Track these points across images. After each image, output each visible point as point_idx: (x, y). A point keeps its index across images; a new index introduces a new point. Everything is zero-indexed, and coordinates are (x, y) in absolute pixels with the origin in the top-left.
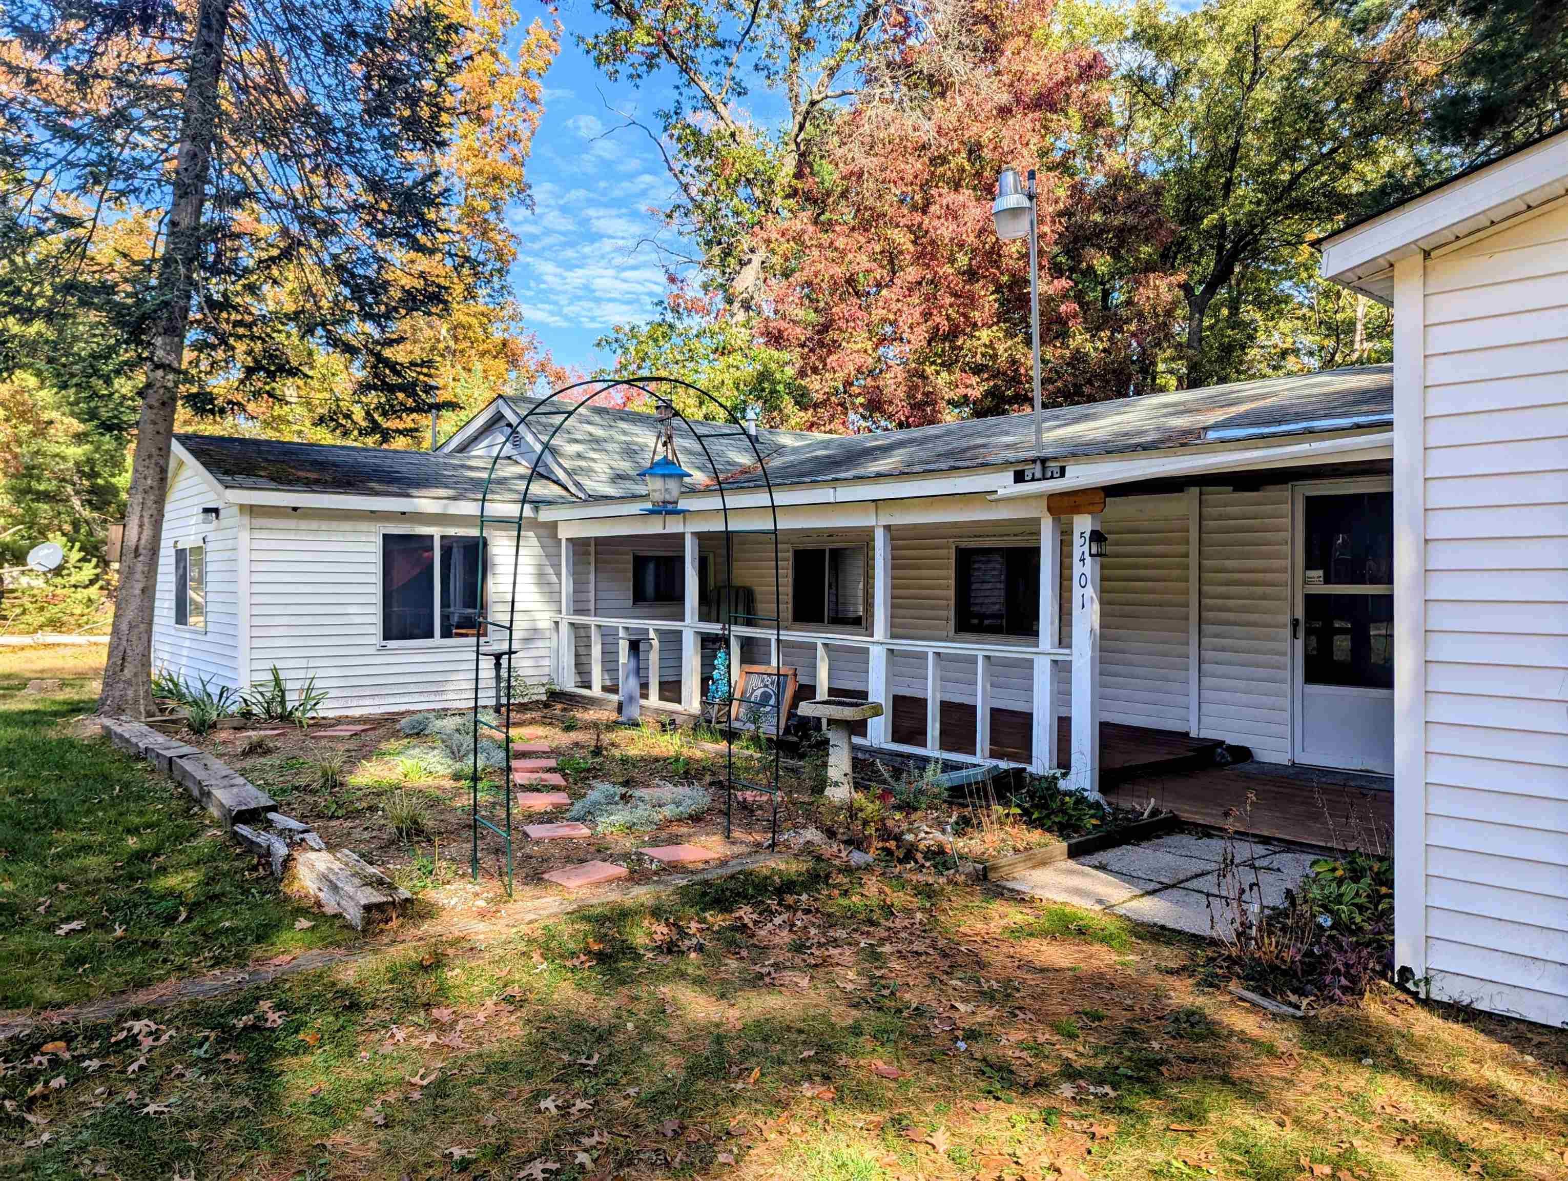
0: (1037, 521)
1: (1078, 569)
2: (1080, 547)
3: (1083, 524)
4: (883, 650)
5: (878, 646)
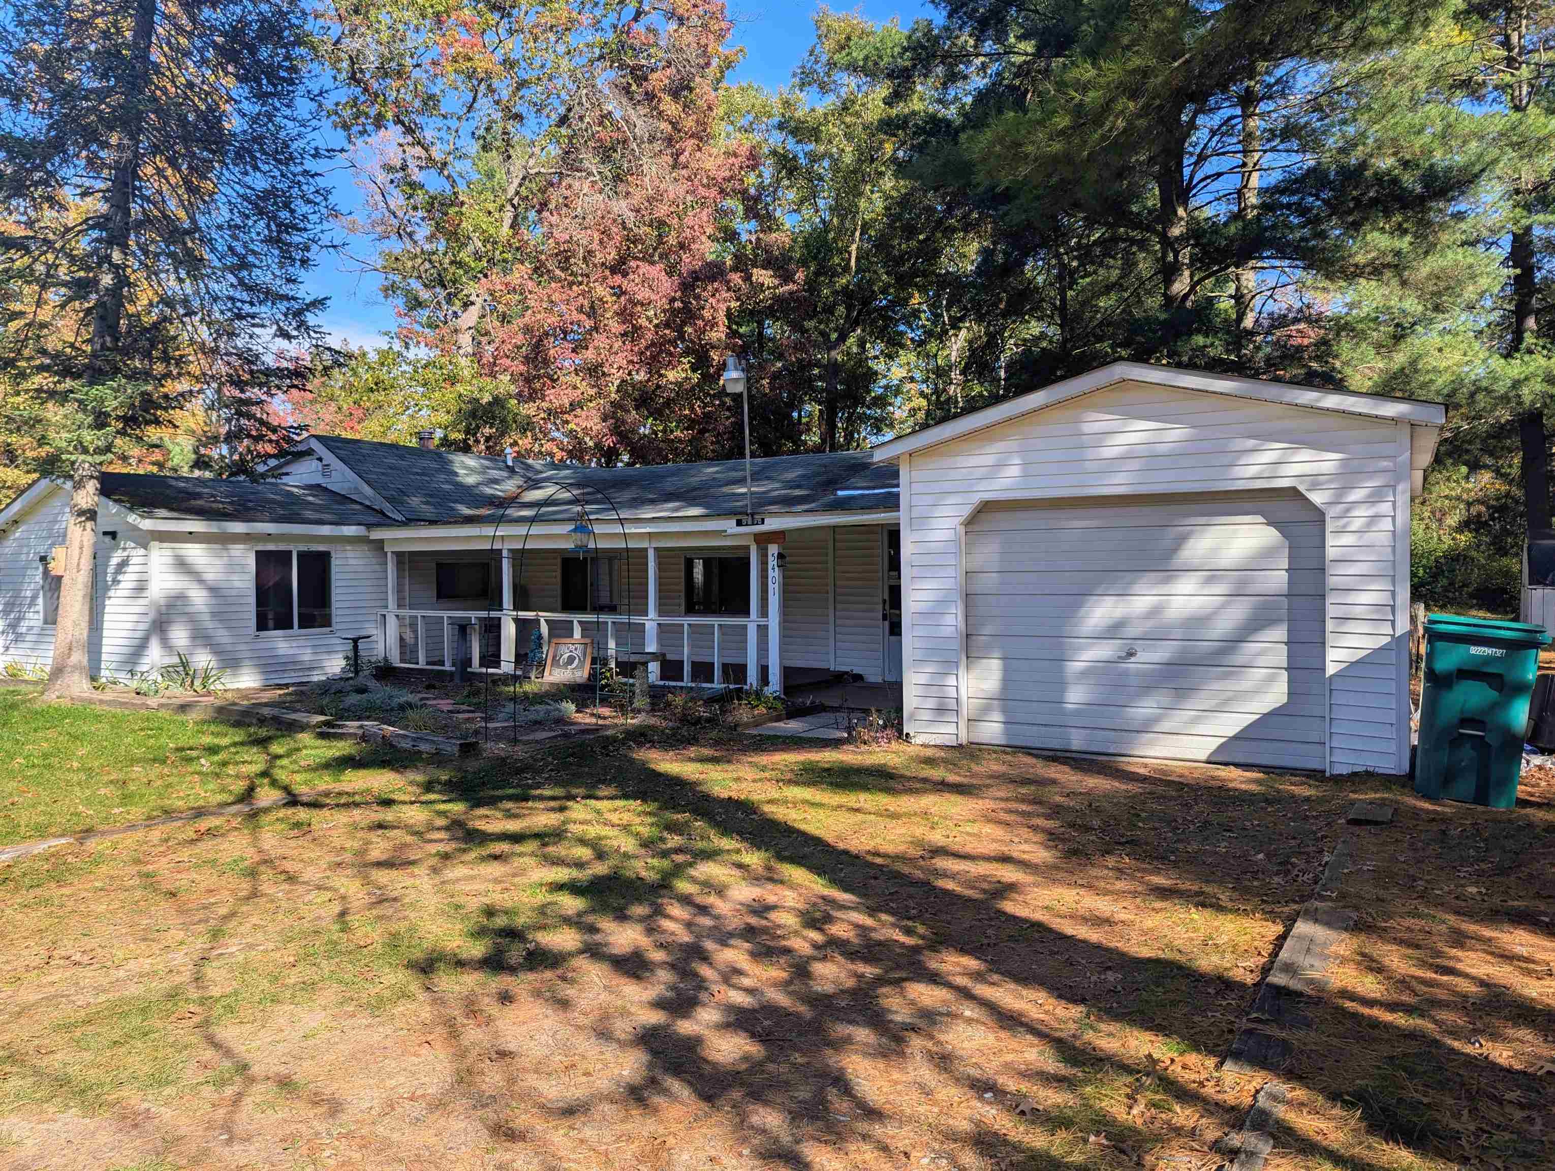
0: (747, 548)
1: (771, 573)
2: (772, 562)
3: (773, 549)
4: (654, 624)
5: (651, 621)
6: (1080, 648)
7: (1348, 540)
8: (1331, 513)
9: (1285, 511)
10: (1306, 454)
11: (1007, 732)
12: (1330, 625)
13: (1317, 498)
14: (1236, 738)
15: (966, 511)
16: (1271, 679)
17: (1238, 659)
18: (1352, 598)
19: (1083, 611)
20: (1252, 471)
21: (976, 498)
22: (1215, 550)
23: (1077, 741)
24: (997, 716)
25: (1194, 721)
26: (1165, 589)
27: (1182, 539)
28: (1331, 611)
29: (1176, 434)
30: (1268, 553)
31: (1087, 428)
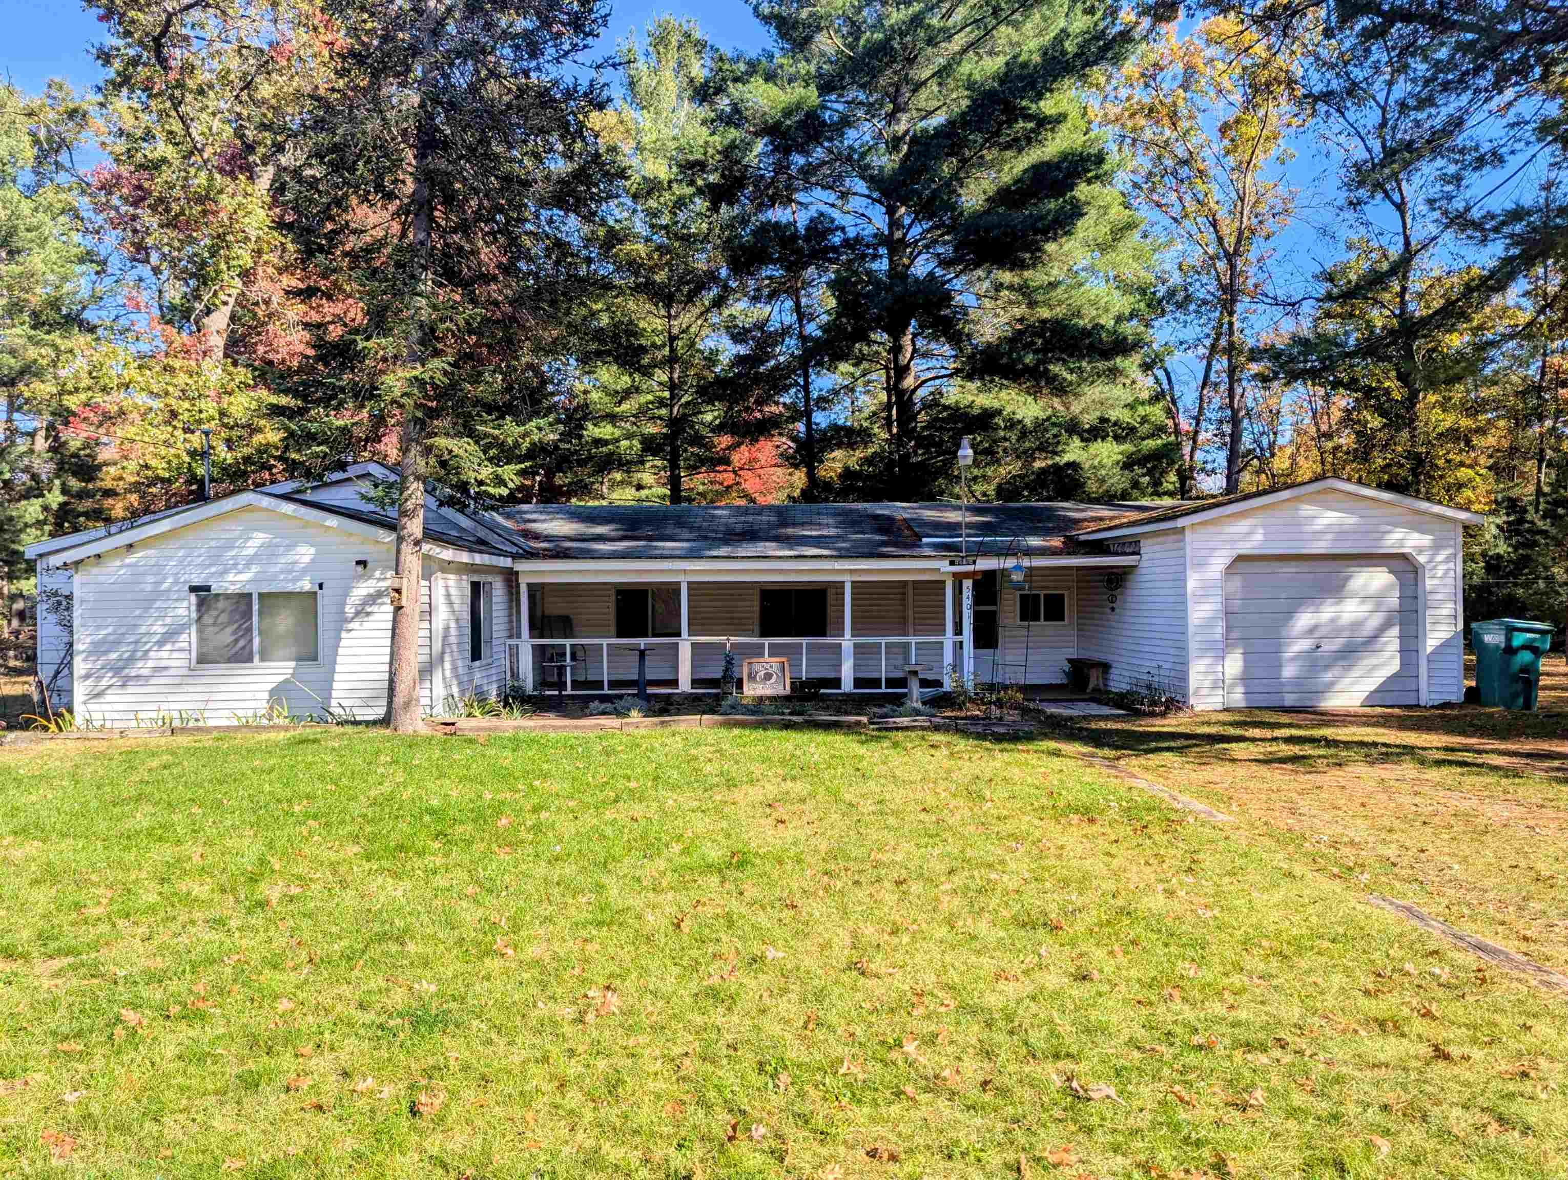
0: (945, 581)
2: (967, 590)
3: (969, 584)
4: (851, 644)
5: (847, 642)
6: (1289, 645)
7: (1435, 582)
8: (1428, 567)
9: (1399, 565)
10: (1416, 535)
11: (1247, 700)
12: (1428, 627)
13: (1422, 559)
14: (1376, 691)
15: (1228, 561)
16: (1392, 658)
17: (1378, 647)
18: (1438, 612)
19: (1291, 623)
20: (1389, 543)
21: (1235, 554)
22: (1365, 585)
23: (1290, 700)
24: (1240, 689)
25: (1352, 684)
26: (1338, 608)
27: (1348, 578)
28: (1429, 620)
29: (1351, 520)
30: (1389, 587)
31: (1303, 513)
